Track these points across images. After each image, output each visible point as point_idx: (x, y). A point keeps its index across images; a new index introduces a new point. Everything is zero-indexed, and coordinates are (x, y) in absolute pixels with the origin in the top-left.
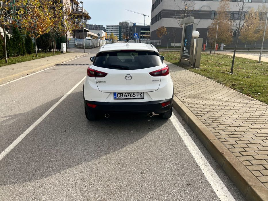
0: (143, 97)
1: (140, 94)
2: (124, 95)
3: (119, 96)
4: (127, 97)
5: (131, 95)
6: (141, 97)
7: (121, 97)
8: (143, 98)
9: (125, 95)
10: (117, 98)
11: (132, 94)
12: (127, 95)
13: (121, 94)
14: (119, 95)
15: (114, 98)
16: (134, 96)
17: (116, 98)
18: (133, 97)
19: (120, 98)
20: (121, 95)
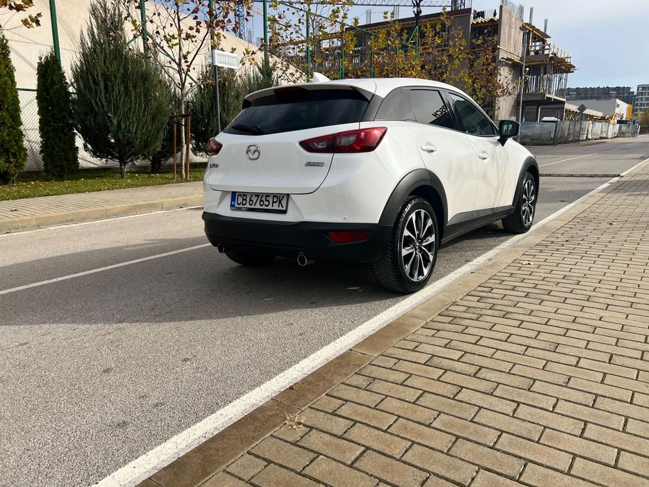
0: (284, 209)
1: (280, 199)
2: (248, 199)
3: (239, 203)
4: (253, 207)
5: (261, 201)
6: (281, 208)
7: (243, 205)
8: (284, 212)
9: (250, 200)
10: (236, 205)
11: (264, 198)
12: (254, 199)
13: (244, 196)
14: (240, 200)
15: (232, 206)
16: (267, 203)
17: (234, 206)
18: (264, 207)
19: (241, 206)
20: (243, 200)
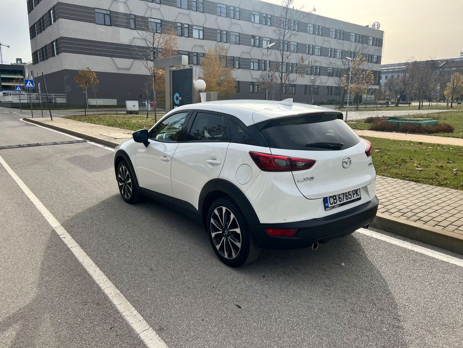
0: (360, 196)
1: (356, 192)
2: (338, 199)
4: (342, 202)
5: (346, 196)
6: (358, 197)
7: (335, 203)
8: (360, 199)
10: (330, 206)
11: (347, 194)
12: (342, 197)
13: (334, 197)
14: (332, 200)
15: (326, 207)
16: (350, 197)
17: (328, 207)
18: (349, 200)
19: (334, 205)
20: (334, 200)
